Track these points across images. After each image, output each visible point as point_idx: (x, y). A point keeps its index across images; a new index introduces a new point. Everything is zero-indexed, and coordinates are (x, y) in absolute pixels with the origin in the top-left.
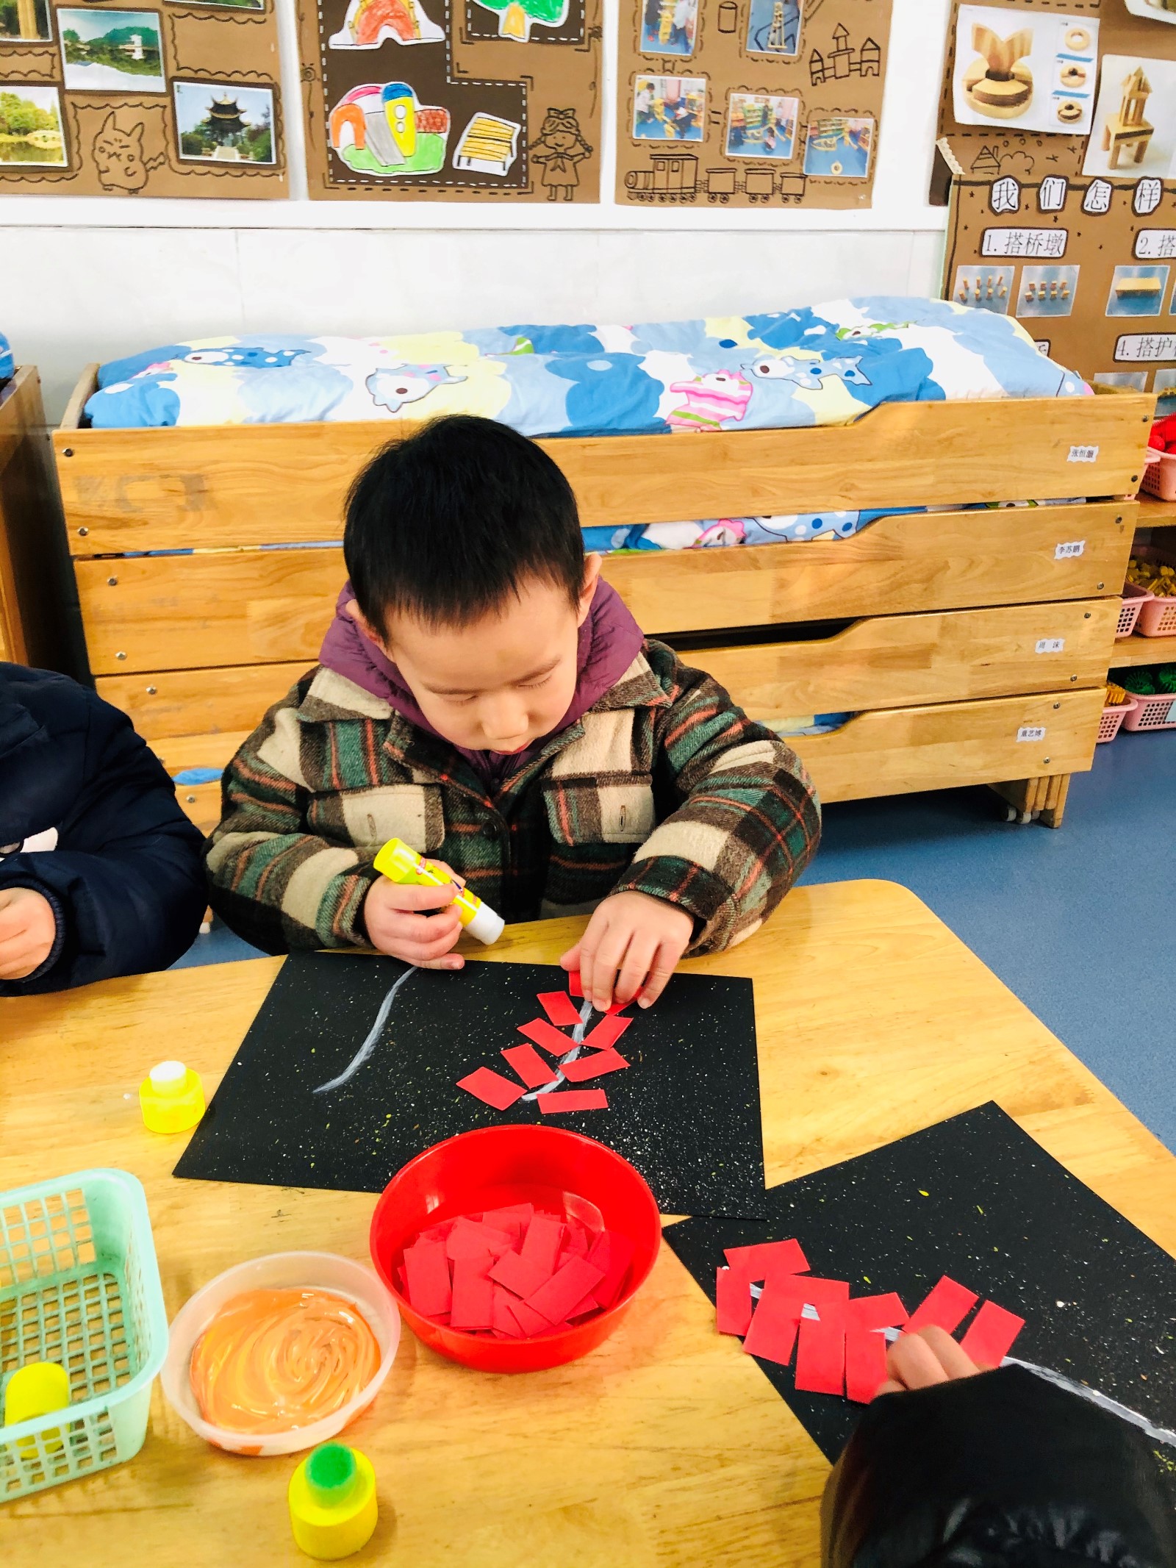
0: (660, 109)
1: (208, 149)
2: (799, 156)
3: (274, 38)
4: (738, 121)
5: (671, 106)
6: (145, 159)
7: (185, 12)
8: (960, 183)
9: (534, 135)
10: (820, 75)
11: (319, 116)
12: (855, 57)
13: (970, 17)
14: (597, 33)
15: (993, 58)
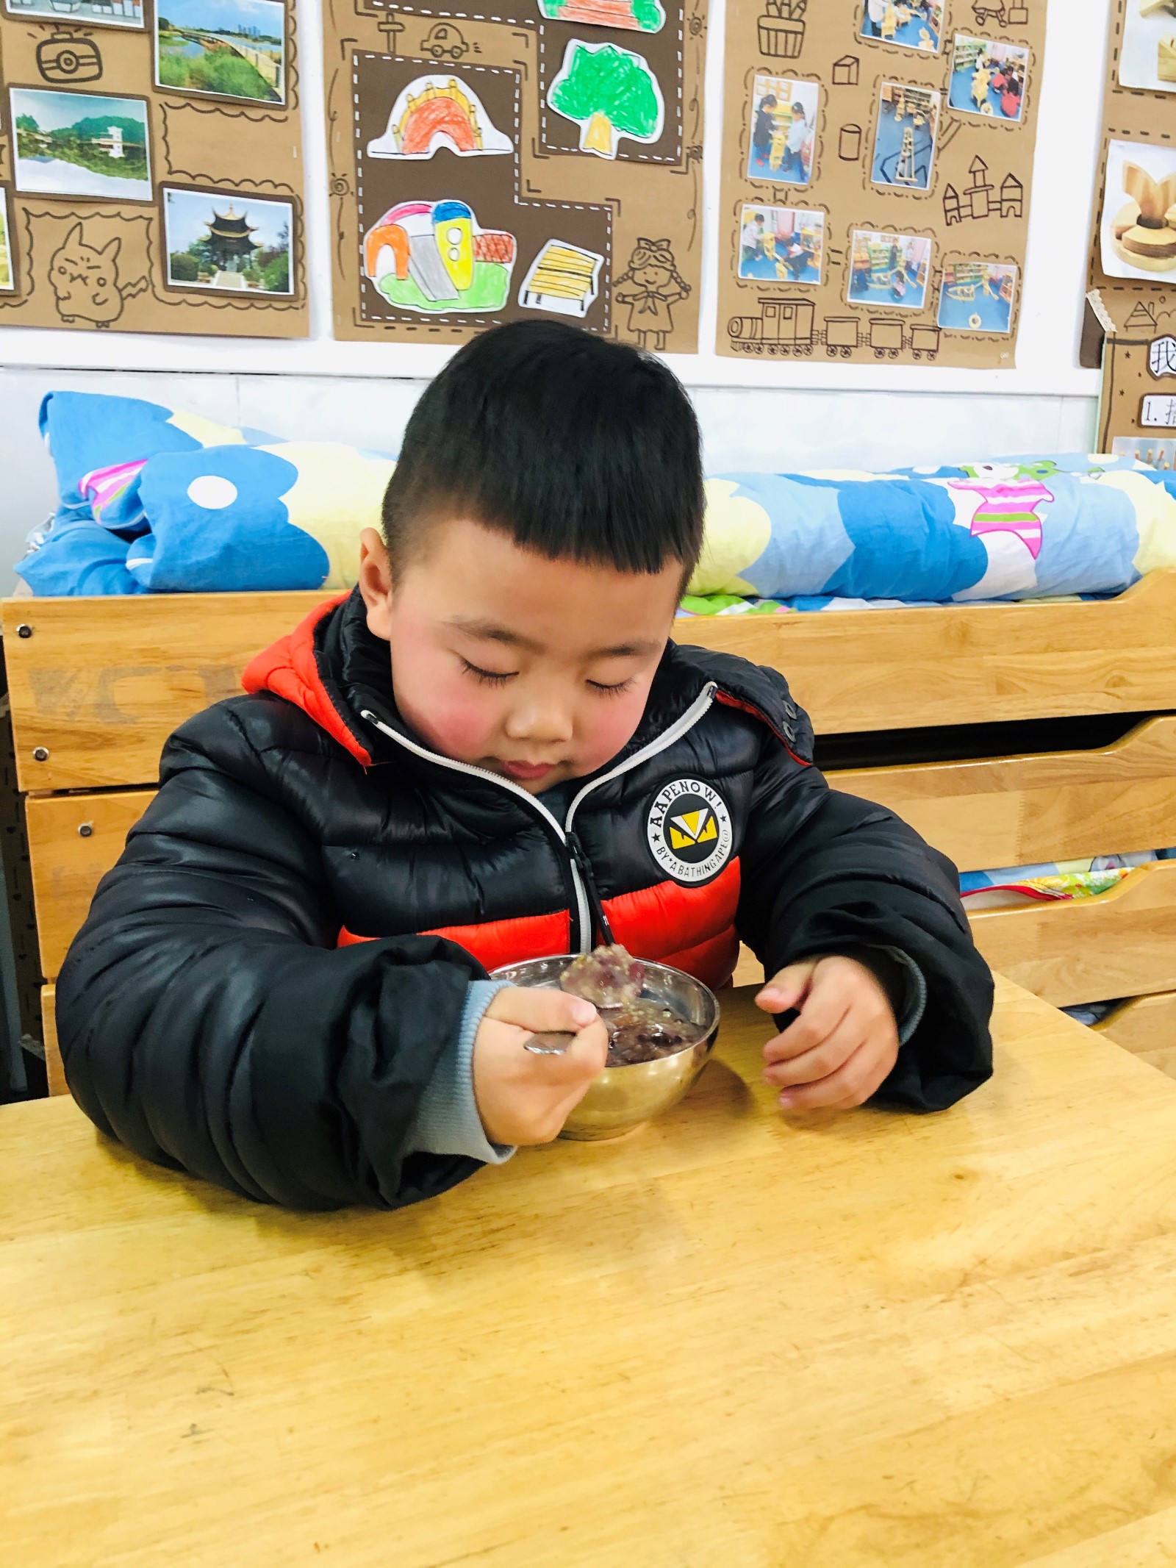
0: (770, 245)
1: (206, 274)
2: (932, 305)
3: (297, 141)
4: (863, 262)
5: (783, 243)
6: (120, 285)
7: (182, 102)
8: (1114, 341)
9: (619, 269)
10: (955, 213)
11: (351, 237)
12: (995, 195)
13: (1121, 153)
14: (697, 153)
15: (1146, 202)
